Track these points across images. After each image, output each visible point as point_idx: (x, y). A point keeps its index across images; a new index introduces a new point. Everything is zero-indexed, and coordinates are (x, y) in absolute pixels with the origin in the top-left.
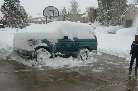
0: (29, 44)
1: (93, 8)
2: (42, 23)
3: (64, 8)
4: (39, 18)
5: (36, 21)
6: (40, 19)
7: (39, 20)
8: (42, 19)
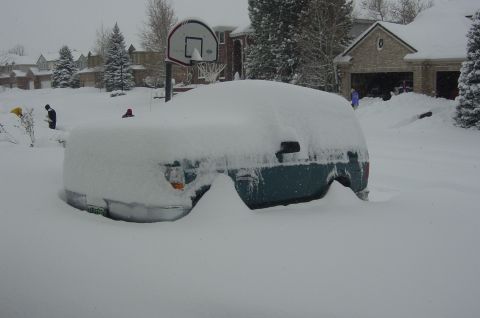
0: (168, 178)
1: (228, 32)
2: (32, 84)
3: (116, 30)
4: (18, 67)
5: (8, 76)
6: (23, 71)
7: (19, 74)
8: (32, 69)
